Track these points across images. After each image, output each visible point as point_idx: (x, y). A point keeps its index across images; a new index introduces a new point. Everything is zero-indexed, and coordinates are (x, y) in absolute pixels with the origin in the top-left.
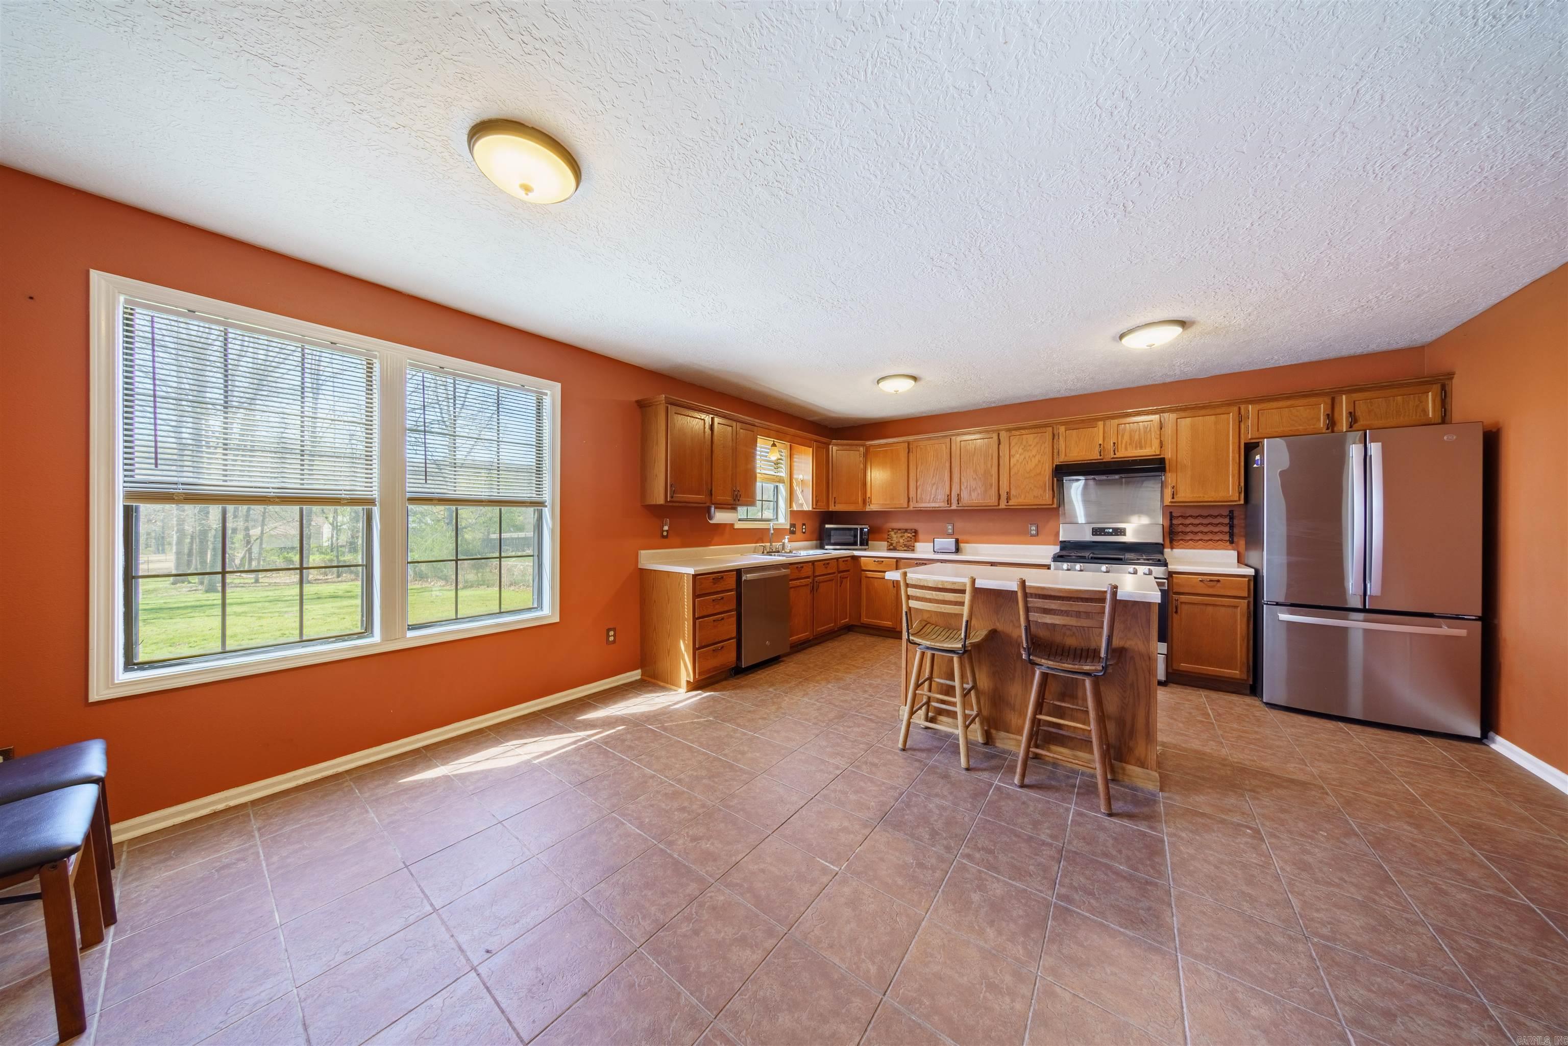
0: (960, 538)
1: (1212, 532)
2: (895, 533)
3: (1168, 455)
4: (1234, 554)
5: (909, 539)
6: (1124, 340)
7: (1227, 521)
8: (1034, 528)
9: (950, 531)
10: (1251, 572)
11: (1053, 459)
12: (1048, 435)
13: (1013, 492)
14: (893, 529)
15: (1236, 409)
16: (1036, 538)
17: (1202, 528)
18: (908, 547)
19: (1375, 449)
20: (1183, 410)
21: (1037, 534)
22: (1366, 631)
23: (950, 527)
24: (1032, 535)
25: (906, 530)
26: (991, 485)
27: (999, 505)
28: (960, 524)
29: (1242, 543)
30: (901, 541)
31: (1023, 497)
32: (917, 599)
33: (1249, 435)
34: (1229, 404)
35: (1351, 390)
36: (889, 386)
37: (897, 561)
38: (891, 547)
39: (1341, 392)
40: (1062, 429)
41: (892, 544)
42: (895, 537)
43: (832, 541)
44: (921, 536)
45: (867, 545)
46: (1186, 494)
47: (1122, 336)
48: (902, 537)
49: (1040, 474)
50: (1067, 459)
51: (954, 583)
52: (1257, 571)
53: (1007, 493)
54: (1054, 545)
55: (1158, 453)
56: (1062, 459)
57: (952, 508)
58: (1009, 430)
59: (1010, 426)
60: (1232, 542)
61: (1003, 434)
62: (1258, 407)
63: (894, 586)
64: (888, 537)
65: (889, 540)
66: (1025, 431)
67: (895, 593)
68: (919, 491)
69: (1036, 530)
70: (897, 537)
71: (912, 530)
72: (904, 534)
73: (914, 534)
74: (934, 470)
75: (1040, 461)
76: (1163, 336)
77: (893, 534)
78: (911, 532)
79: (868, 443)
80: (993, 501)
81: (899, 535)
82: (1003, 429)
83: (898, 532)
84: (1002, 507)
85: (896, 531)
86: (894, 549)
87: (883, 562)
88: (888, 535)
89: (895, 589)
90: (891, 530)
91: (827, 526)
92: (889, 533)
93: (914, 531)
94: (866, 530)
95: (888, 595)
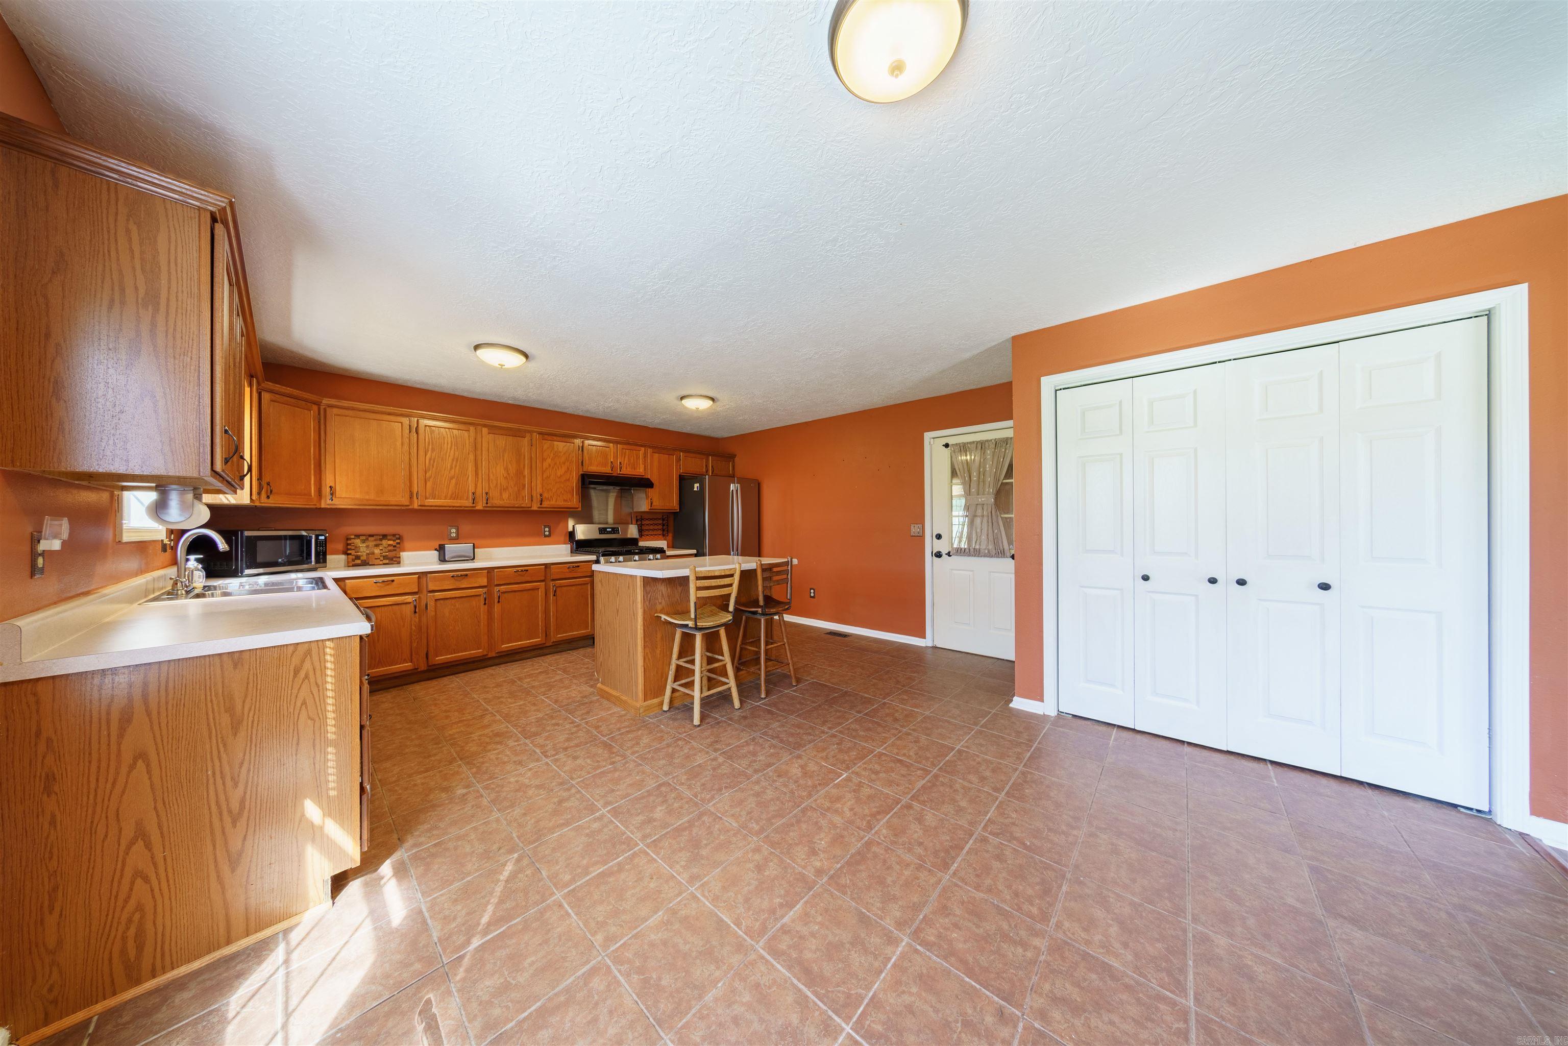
0: (477, 542)
2: (363, 542)
3: (649, 477)
4: (665, 542)
5: (391, 548)
6: (683, 401)
8: (547, 529)
9: (455, 535)
11: (578, 468)
12: (574, 446)
13: (546, 495)
14: (358, 536)
15: (677, 455)
16: (547, 538)
18: (391, 559)
19: (738, 489)
23: (454, 530)
25: (384, 536)
26: (524, 486)
27: (530, 506)
28: (466, 528)
29: (671, 536)
30: (377, 551)
31: (554, 500)
33: (681, 471)
34: (675, 450)
36: (492, 357)
38: (358, 562)
39: (710, 455)
41: (358, 557)
42: (363, 548)
43: (260, 559)
44: (407, 544)
45: (325, 561)
46: (656, 504)
47: (682, 398)
48: (377, 546)
49: (569, 479)
50: (588, 469)
53: (540, 495)
54: (565, 543)
55: (644, 474)
56: (585, 468)
57: (477, 508)
58: (540, 433)
59: (544, 430)
61: (535, 437)
62: (683, 454)
63: (415, 612)
64: (349, 547)
65: (353, 552)
66: (555, 438)
67: (417, 620)
68: (429, 484)
69: (549, 531)
70: (367, 547)
71: (394, 535)
72: (379, 542)
73: (398, 541)
74: (453, 460)
75: (568, 468)
76: (703, 405)
77: (358, 542)
78: (394, 538)
79: (325, 401)
80: (526, 503)
81: (371, 543)
82: (535, 432)
83: (367, 539)
84: (533, 509)
85: (364, 538)
86: (365, 564)
87: (393, 581)
88: (348, 544)
89: (417, 615)
90: (353, 537)
91: (247, 533)
92: (349, 542)
93: (397, 536)
94: (323, 538)
95: (404, 626)
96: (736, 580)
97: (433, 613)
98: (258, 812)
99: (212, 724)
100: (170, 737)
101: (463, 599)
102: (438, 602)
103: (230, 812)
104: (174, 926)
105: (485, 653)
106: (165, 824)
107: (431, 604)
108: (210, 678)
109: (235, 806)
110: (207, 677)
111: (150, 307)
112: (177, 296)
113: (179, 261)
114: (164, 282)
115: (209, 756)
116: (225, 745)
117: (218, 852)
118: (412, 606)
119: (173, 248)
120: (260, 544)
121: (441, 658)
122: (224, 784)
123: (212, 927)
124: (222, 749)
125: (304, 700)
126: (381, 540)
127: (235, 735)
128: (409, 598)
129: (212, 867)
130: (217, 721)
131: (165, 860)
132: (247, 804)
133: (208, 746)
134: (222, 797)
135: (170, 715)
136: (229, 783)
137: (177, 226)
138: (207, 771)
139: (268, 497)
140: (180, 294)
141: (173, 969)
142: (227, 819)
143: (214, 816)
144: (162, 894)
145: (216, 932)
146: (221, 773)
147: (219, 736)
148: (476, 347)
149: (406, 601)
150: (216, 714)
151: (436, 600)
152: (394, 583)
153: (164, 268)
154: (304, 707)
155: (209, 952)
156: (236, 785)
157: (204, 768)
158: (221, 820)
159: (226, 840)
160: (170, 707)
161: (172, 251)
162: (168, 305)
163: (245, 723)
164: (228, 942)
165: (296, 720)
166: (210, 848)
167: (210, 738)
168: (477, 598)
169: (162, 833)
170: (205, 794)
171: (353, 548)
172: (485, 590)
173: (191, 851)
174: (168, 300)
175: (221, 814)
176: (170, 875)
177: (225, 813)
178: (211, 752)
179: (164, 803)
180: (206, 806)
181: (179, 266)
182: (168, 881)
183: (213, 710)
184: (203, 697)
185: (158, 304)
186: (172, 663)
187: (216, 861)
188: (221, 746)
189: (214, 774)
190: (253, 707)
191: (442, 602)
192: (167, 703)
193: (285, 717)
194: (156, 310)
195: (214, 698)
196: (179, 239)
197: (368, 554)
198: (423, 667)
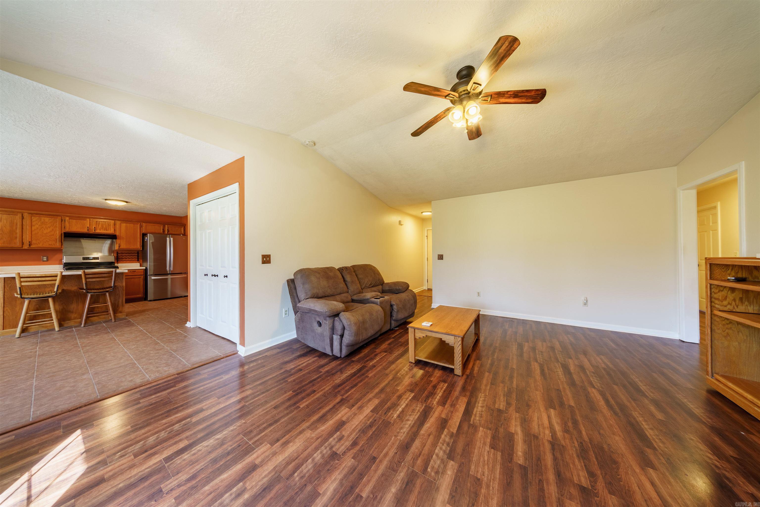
1: (132, 258)
3: (117, 234)
4: (139, 264)
6: (107, 201)
7: (137, 255)
8: (45, 258)
10: (144, 268)
11: (61, 230)
15: (140, 223)
17: (128, 257)
19: (172, 239)
20: (124, 221)
21: (47, 261)
22: (172, 279)
24: (44, 261)
26: (16, 238)
27: (22, 247)
29: (141, 261)
31: (41, 244)
32: (24, 282)
33: (144, 231)
34: (138, 221)
35: (168, 224)
39: (166, 224)
40: (67, 218)
46: (123, 246)
47: (105, 200)
49: (53, 235)
50: (69, 230)
52: (146, 268)
53: (30, 242)
54: (59, 264)
55: (113, 233)
56: (67, 230)
58: (29, 213)
59: (32, 212)
60: (138, 260)
61: (26, 215)
62: (146, 224)
66: (41, 216)
69: (47, 259)
75: (53, 230)
76: (120, 204)
80: (18, 245)
82: (26, 213)
84: (24, 248)
96: (58, 278)
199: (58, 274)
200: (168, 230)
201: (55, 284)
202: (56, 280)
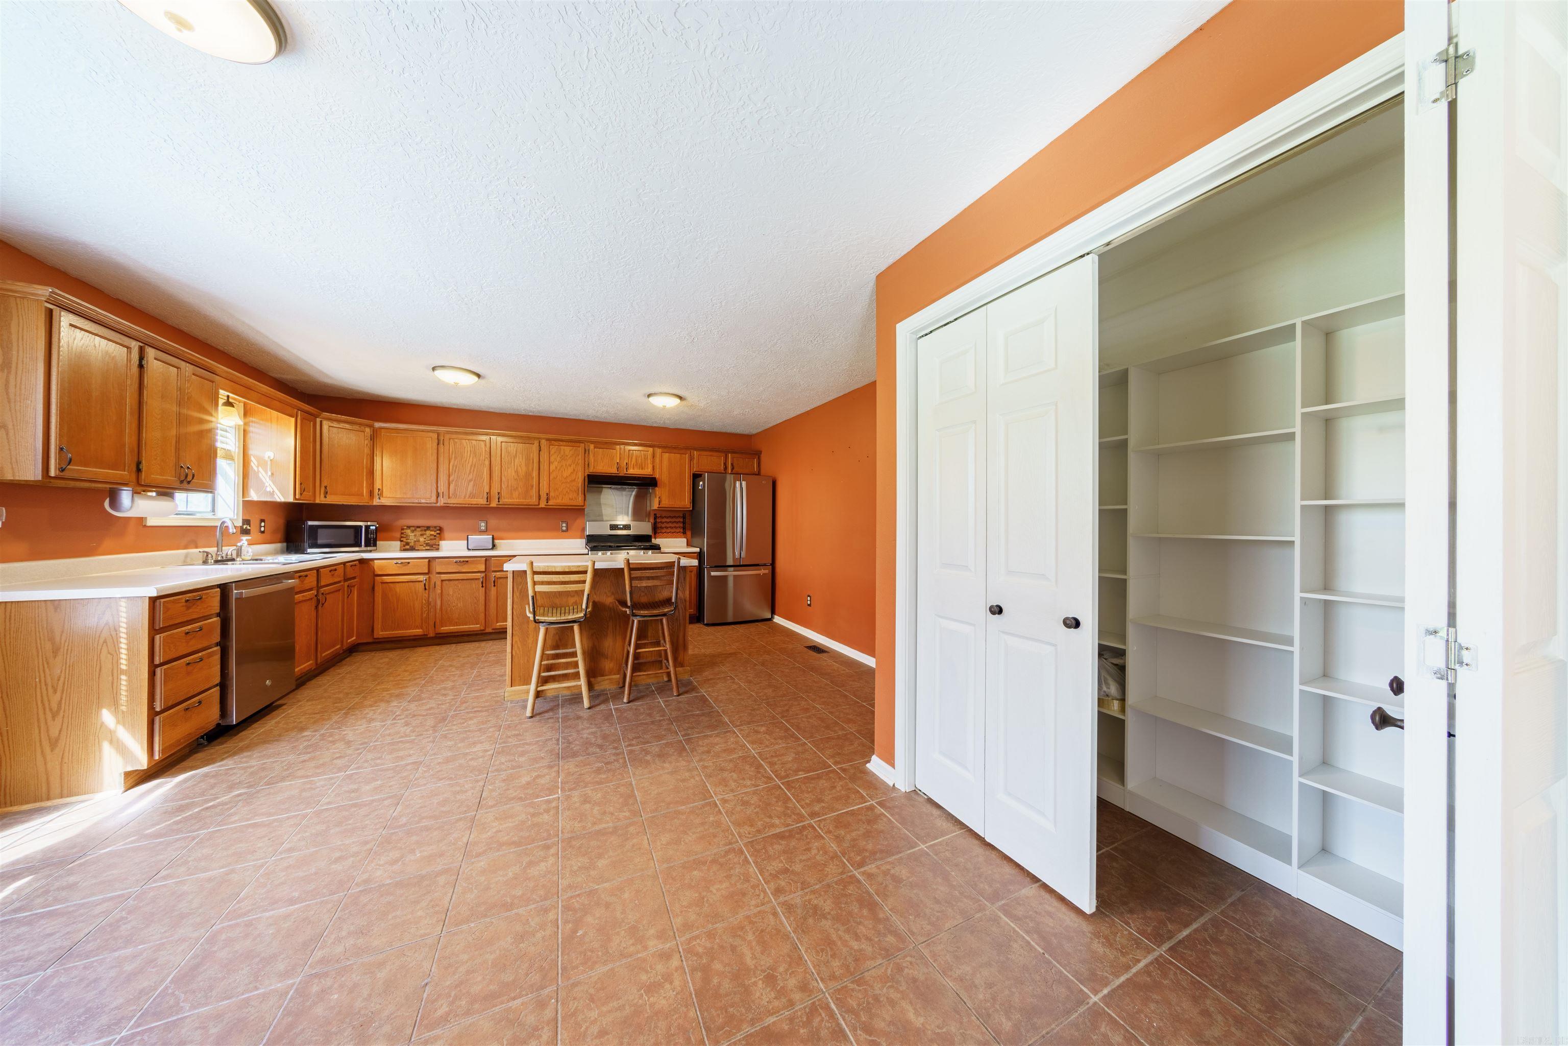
0: (499, 535)
1: (675, 527)
2: (413, 531)
3: (657, 476)
4: (685, 540)
5: (433, 537)
6: (651, 399)
7: (682, 520)
8: (564, 525)
9: (483, 528)
10: (698, 550)
11: (585, 470)
12: (581, 450)
13: (552, 494)
14: (409, 527)
15: (689, 452)
16: (566, 533)
17: (670, 525)
18: (431, 546)
19: (744, 483)
20: (666, 448)
21: (567, 530)
22: (735, 576)
23: (483, 524)
24: (563, 531)
25: (428, 528)
26: (532, 486)
27: (539, 504)
28: (493, 522)
29: (689, 533)
30: (422, 539)
31: (560, 498)
33: (695, 469)
34: (687, 448)
35: (733, 452)
36: (448, 376)
37: (429, 561)
38: (408, 547)
39: (729, 452)
40: (592, 446)
41: (407, 544)
42: (412, 536)
43: (320, 542)
44: (446, 534)
45: (375, 545)
46: (666, 503)
47: (649, 396)
48: (422, 535)
49: (575, 479)
50: (594, 471)
51: (579, 566)
52: (701, 549)
53: (547, 494)
54: (582, 539)
55: (651, 474)
56: (592, 470)
57: (491, 505)
58: (548, 440)
59: (552, 436)
60: (684, 533)
61: (543, 442)
62: (698, 453)
63: (425, 589)
64: (402, 535)
65: (404, 540)
66: (561, 443)
67: (427, 595)
68: (452, 486)
69: (567, 527)
70: (415, 535)
71: (435, 527)
72: (424, 532)
73: (438, 532)
74: (471, 466)
75: (574, 470)
76: (672, 403)
77: (408, 531)
78: (435, 530)
79: (377, 425)
80: (534, 500)
81: (418, 533)
82: (544, 439)
83: (415, 530)
84: (540, 506)
85: (413, 529)
86: (412, 549)
87: (409, 563)
88: (402, 533)
89: (427, 591)
90: (405, 528)
91: (310, 523)
92: (403, 531)
93: (438, 528)
94: (374, 528)
95: (417, 599)
96: (589, 577)
97: (440, 591)
98: (70, 713)
99: (39, 648)
100: (12, 652)
101: (465, 581)
102: (444, 583)
103: (51, 710)
104: (13, 778)
105: (482, 628)
106: (8, 709)
107: (438, 583)
108: (38, 616)
109: (54, 706)
110: (36, 616)
111: (6, 370)
112: (23, 361)
113: (25, 337)
114: (14, 353)
115: (37, 669)
116: (48, 663)
117: (42, 734)
118: (422, 584)
119: (21, 330)
120: (320, 531)
121: (445, 629)
122: (47, 689)
123: (38, 785)
124: (46, 666)
125: (105, 639)
126: (425, 530)
127: (55, 657)
128: (422, 578)
129: (38, 744)
130: (43, 646)
131: (7, 732)
132: (63, 705)
133: (36, 662)
134: (45, 698)
135: (12, 638)
136: (50, 690)
137: (24, 314)
138: (36, 679)
139: (325, 497)
140: (25, 359)
141: (11, 806)
142: (49, 715)
143: (40, 710)
144: (5, 755)
145: (40, 789)
146: (45, 681)
147: (44, 656)
148: (434, 369)
149: (418, 580)
150: (43, 642)
151: (442, 581)
152: (410, 564)
153: (15, 344)
154: (105, 644)
155: (35, 801)
156: (55, 691)
157: (34, 676)
158: (45, 713)
159: (47, 728)
160: (12, 633)
161: (20, 331)
162: (17, 368)
163: (62, 650)
164: (48, 799)
165: (99, 653)
166: (37, 731)
167: (38, 656)
168: (476, 581)
169: (5, 714)
170: (34, 692)
171: (405, 536)
172: (483, 575)
173: (24, 730)
174: (17, 363)
175: (44, 709)
176: (11, 743)
177: (47, 710)
178: (39, 667)
179: (7, 695)
180: (34, 702)
181: (25, 341)
182: (9, 747)
183: (40, 638)
184: (33, 628)
185: (11, 367)
186: (14, 604)
187: (40, 741)
188: (45, 663)
189: (40, 681)
190: (67, 641)
191: (447, 582)
192: (10, 630)
193: (91, 651)
194: (9, 372)
195: (41, 630)
196: (25, 323)
197: (415, 542)
198: (432, 635)
199: (587, 567)
200: (732, 464)
201: (583, 591)
202: (584, 582)
